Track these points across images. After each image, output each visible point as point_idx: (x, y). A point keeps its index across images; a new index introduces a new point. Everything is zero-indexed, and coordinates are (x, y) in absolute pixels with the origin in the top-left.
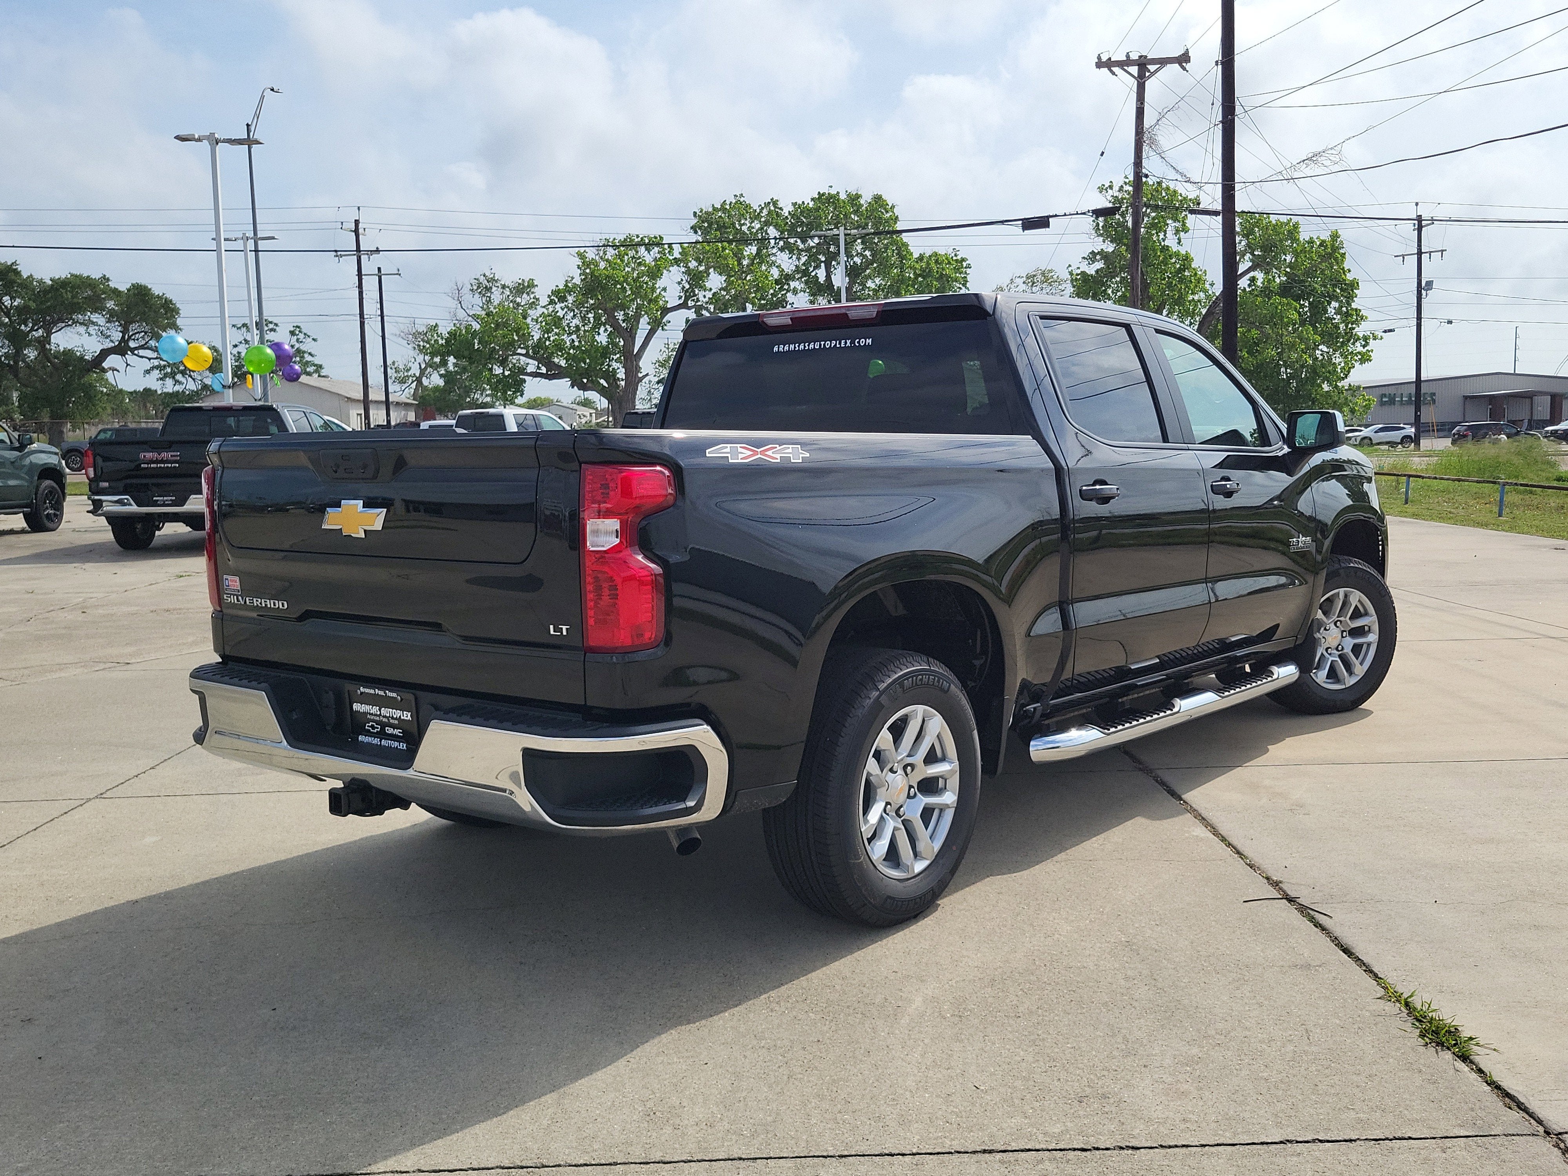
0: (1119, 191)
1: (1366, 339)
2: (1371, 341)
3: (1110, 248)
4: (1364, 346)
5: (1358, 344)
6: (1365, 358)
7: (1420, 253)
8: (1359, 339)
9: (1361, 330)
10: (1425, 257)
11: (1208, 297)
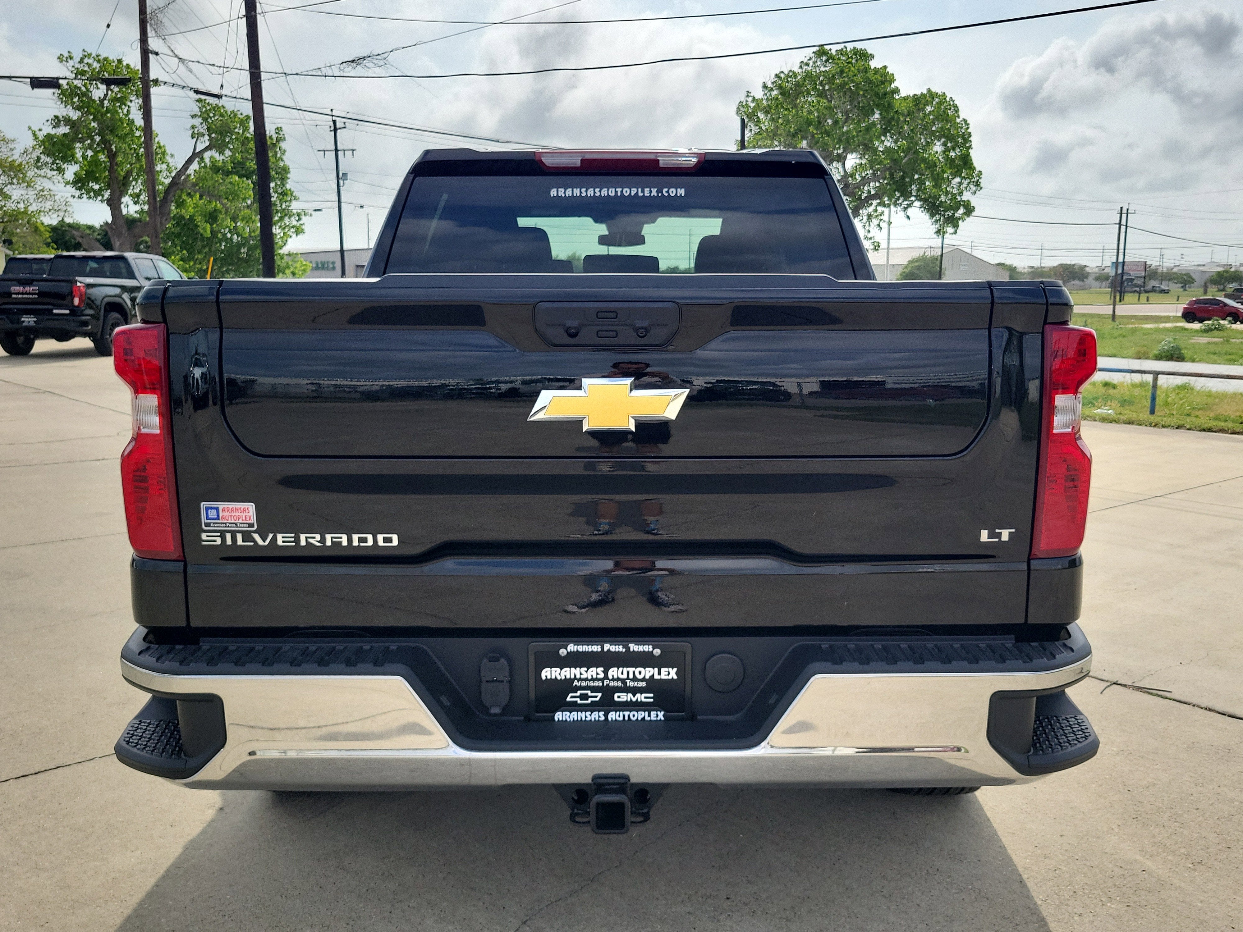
0: (80, 62)
1: (299, 215)
2: (303, 217)
3: (75, 115)
4: (298, 221)
5: (293, 219)
6: (299, 231)
7: (336, 150)
8: (294, 215)
9: (295, 206)
10: (340, 153)
11: (169, 170)
